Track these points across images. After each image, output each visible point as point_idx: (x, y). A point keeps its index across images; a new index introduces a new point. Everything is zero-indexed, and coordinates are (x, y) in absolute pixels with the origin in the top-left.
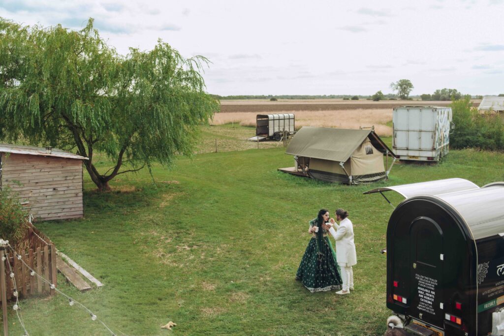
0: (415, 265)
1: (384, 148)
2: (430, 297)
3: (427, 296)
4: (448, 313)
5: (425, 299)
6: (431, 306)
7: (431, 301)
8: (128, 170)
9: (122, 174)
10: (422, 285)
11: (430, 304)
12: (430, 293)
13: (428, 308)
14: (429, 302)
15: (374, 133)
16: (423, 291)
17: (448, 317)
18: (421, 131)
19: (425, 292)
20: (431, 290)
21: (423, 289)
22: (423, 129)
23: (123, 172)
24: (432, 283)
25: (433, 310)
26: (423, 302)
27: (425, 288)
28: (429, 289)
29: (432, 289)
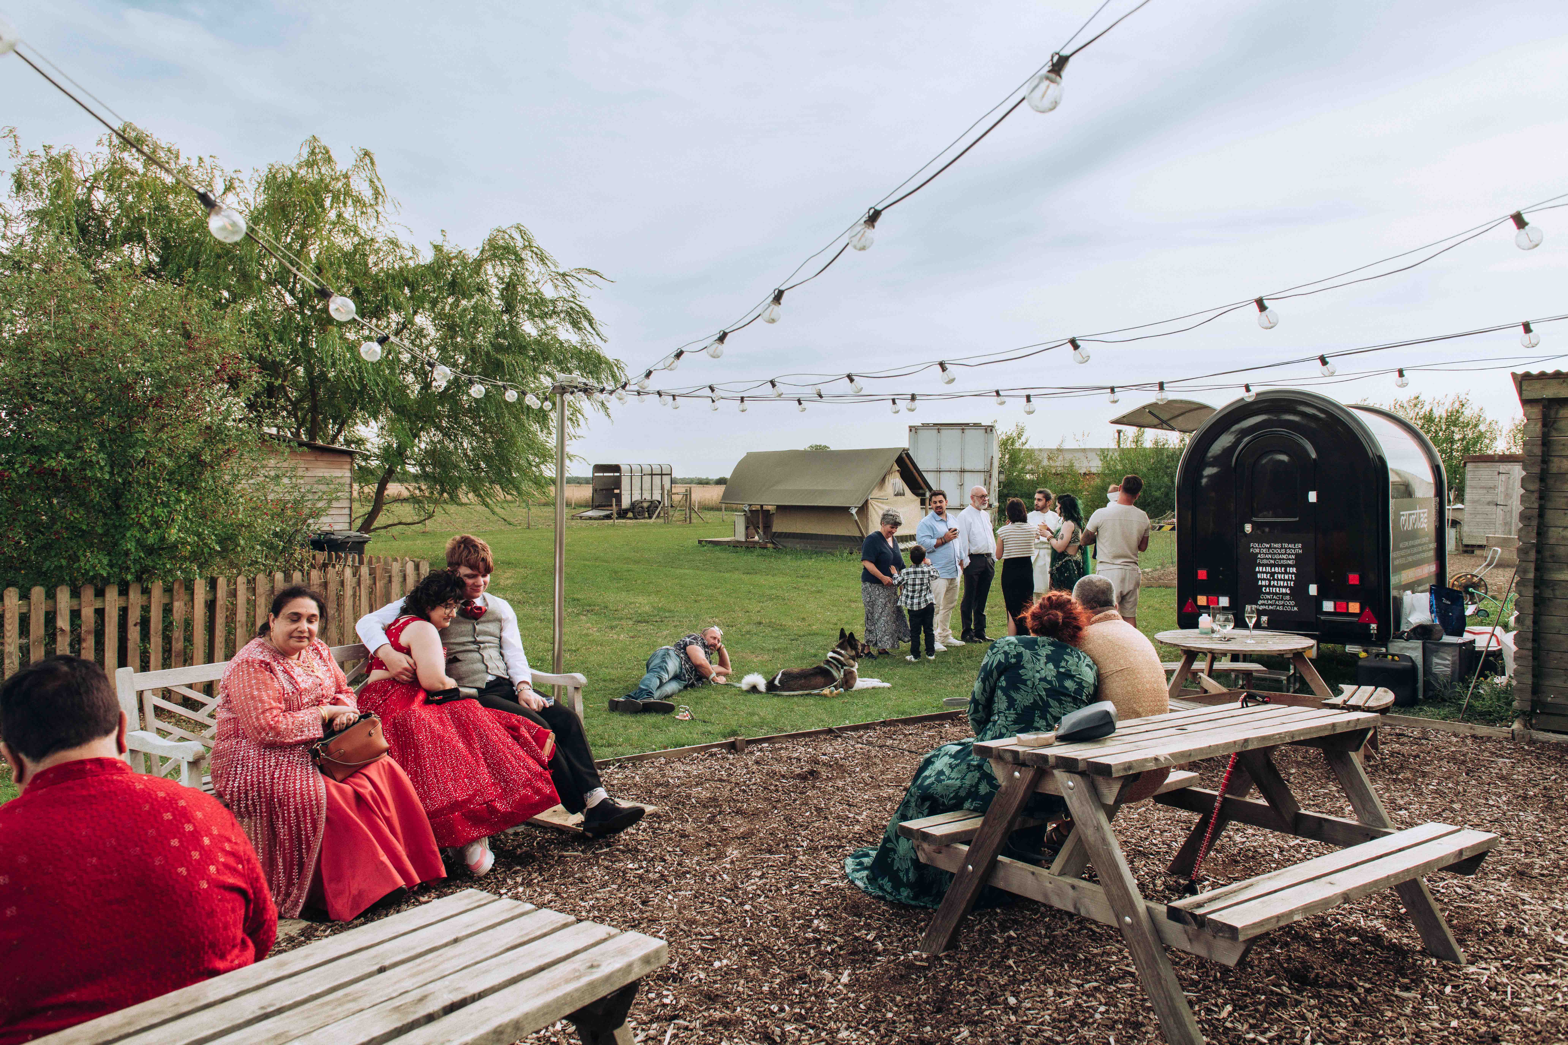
0: (1248, 528)
1: (921, 488)
2: (1284, 580)
3: (1278, 580)
4: (1328, 599)
5: (1274, 586)
6: (1288, 597)
7: (1286, 587)
8: (396, 521)
9: (383, 532)
10: (1265, 562)
11: (1286, 594)
12: (1286, 573)
13: (1281, 603)
14: (1284, 591)
15: (908, 455)
16: (1267, 573)
17: (1328, 606)
18: (963, 471)
19: (1272, 574)
20: (1286, 566)
21: (1268, 569)
22: (967, 468)
23: (385, 527)
24: (1288, 551)
25: (1292, 603)
26: (1269, 593)
27: (1271, 566)
28: (1281, 566)
29: (1290, 562)
